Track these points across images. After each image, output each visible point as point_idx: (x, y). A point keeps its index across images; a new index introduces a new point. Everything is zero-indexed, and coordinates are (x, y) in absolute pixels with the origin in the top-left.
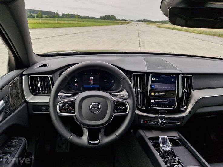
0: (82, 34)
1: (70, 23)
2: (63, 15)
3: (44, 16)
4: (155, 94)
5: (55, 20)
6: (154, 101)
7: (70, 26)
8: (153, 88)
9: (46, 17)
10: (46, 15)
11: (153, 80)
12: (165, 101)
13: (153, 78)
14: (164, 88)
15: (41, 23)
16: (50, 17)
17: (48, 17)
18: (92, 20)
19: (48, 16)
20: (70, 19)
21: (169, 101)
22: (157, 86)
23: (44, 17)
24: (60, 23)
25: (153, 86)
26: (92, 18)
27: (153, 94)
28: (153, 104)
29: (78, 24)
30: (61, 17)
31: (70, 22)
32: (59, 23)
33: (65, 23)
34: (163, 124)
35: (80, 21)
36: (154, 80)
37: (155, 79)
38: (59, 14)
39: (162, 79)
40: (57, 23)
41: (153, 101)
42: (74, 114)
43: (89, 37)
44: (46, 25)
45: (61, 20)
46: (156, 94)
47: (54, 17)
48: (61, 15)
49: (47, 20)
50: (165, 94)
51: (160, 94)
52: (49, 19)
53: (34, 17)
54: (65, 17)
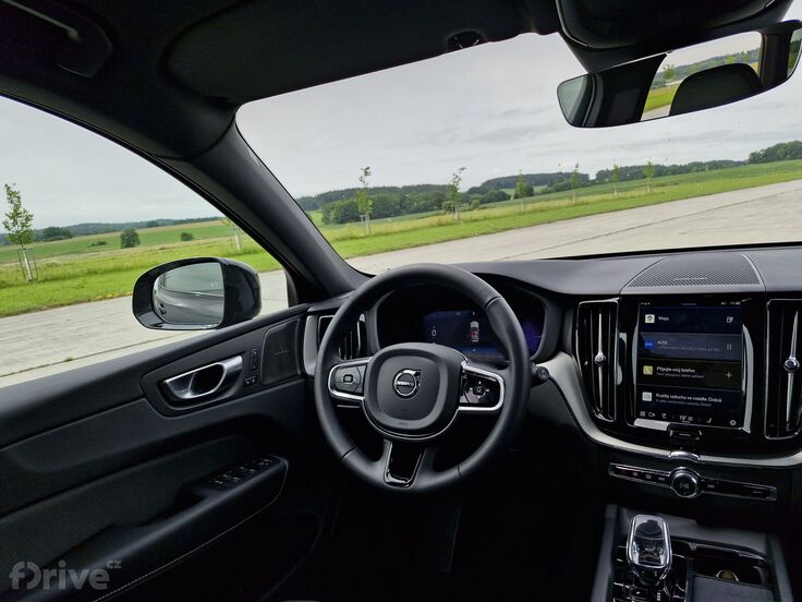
0: (658, 226)
1: (622, 198)
2: (602, 176)
3: (537, 189)
4: (655, 370)
5: (571, 198)
6: (654, 397)
7: (619, 207)
8: (647, 350)
9: (544, 193)
10: (545, 187)
11: (647, 321)
12: (698, 399)
13: (647, 316)
14: (691, 349)
15: (524, 214)
16: (558, 190)
17: (550, 192)
18: (714, 172)
19: (550, 189)
20: (624, 185)
21: (715, 400)
22: (663, 343)
23: (539, 194)
24: (587, 204)
25: (647, 344)
26: (715, 165)
27: (648, 370)
28: (646, 406)
29: (655, 194)
30: (593, 183)
31: (621, 195)
32: (582, 204)
33: (606, 200)
34: (687, 486)
35: (663, 185)
36: (653, 321)
37: (656, 319)
38: (586, 176)
39: (684, 317)
40: (576, 205)
41: (647, 397)
42: (361, 398)
43: (684, 233)
44: (539, 217)
45: (592, 194)
46: (661, 372)
47: (568, 187)
48: (592, 177)
49: (548, 200)
50: (697, 373)
51: (676, 373)
52: (552, 195)
53: (509, 197)
54: (607, 180)
